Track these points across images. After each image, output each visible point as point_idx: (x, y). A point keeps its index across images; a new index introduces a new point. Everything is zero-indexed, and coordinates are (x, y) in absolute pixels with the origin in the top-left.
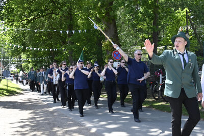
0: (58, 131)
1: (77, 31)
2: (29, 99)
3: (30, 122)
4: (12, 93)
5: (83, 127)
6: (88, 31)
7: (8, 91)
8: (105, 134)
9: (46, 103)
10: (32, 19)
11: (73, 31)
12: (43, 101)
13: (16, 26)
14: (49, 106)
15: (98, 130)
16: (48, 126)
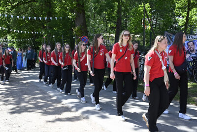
0: (26, 98)
1: (54, 18)
3: (6, 91)
5: (46, 95)
6: (64, 18)
8: (63, 100)
10: (15, 5)
11: (51, 18)
15: (58, 98)
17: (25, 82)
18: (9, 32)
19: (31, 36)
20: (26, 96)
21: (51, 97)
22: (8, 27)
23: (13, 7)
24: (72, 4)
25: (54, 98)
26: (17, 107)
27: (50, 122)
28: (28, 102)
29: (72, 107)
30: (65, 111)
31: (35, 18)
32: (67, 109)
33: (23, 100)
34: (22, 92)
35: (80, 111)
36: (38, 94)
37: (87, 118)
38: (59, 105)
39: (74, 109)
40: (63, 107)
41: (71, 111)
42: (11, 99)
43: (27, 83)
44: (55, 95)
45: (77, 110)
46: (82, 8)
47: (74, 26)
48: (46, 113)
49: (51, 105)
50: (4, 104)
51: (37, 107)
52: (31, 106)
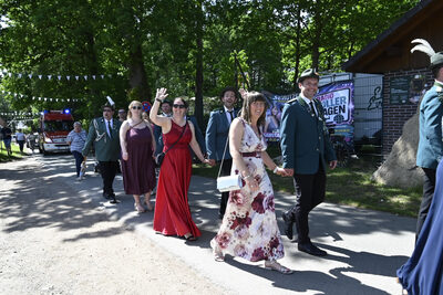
4: (7, 159)
7: (1, 156)
10: (38, 59)
11: (94, 77)
17: (47, 178)
18: (29, 101)
20: (41, 201)
21: (84, 199)
23: (34, 62)
25: (86, 201)
26: (21, 220)
27: (70, 240)
28: (41, 211)
29: (113, 214)
30: (101, 220)
31: (68, 78)
32: (103, 218)
33: (33, 208)
35: (124, 219)
36: (63, 196)
37: (132, 230)
38: (93, 212)
39: (113, 217)
40: (97, 215)
41: (109, 221)
42: (14, 207)
45: (118, 219)
47: (129, 88)
48: (67, 226)
49: (79, 213)
51: (55, 217)
52: (45, 216)
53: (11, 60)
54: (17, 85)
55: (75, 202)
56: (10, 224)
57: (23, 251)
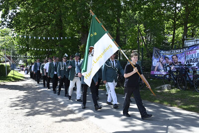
1: (64, 38)
2: (27, 84)
3: (24, 98)
4: (17, 80)
6: (72, 38)
7: (13, 78)
8: (68, 105)
9: (38, 86)
10: (33, 28)
11: (62, 38)
12: (37, 85)
13: (22, 32)
14: (39, 88)
15: (65, 103)
16: (34, 100)
17: (39, 91)
18: (28, 50)
19: (46, 53)
20: (39, 102)
22: (27, 45)
23: (31, 30)
24: (78, 26)
25: (62, 103)
26: (31, 111)
28: (40, 106)
31: (49, 38)
32: (72, 112)
33: (37, 105)
34: (36, 99)
35: (82, 113)
36: (49, 100)
38: (66, 109)
39: (77, 111)
40: (68, 110)
41: (74, 113)
42: (27, 104)
43: (41, 92)
44: (63, 101)
45: (80, 112)
46: (86, 30)
47: (80, 44)
48: (54, 115)
49: (59, 109)
50: (21, 109)
51: (47, 111)
52: (43, 110)
53: (20, 29)
54: (21, 42)
55: (56, 103)
56: (27, 113)
57: (34, 127)
